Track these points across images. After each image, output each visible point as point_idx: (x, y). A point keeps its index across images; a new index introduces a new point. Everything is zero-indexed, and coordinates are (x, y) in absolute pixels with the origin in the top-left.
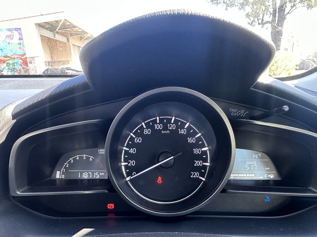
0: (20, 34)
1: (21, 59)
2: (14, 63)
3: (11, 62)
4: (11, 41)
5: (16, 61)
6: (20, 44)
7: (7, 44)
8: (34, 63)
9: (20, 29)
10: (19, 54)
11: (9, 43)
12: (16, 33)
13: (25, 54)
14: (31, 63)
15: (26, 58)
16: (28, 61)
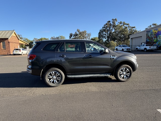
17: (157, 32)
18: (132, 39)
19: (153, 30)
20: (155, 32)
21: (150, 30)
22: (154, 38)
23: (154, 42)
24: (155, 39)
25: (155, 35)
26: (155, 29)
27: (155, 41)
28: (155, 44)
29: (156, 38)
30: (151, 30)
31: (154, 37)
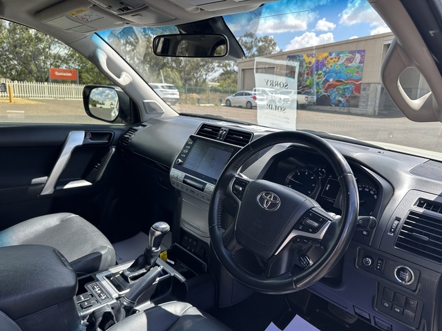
0: (362, 56)
1: (355, 84)
2: (344, 89)
3: (342, 87)
4: (349, 65)
5: (348, 86)
6: (358, 68)
7: (344, 68)
8: (368, 90)
9: (364, 51)
10: (353, 78)
11: (346, 67)
12: (358, 56)
13: (361, 80)
14: (364, 90)
15: (361, 83)
16: (362, 87)
17: (313, 60)
18: (243, 70)
19: (305, 57)
20: (310, 63)
21: (296, 54)
22: (306, 76)
23: (307, 86)
24: (308, 78)
25: (310, 68)
26: (309, 52)
27: (308, 83)
28: (309, 91)
29: (310, 77)
30: (300, 54)
31: (308, 74)
